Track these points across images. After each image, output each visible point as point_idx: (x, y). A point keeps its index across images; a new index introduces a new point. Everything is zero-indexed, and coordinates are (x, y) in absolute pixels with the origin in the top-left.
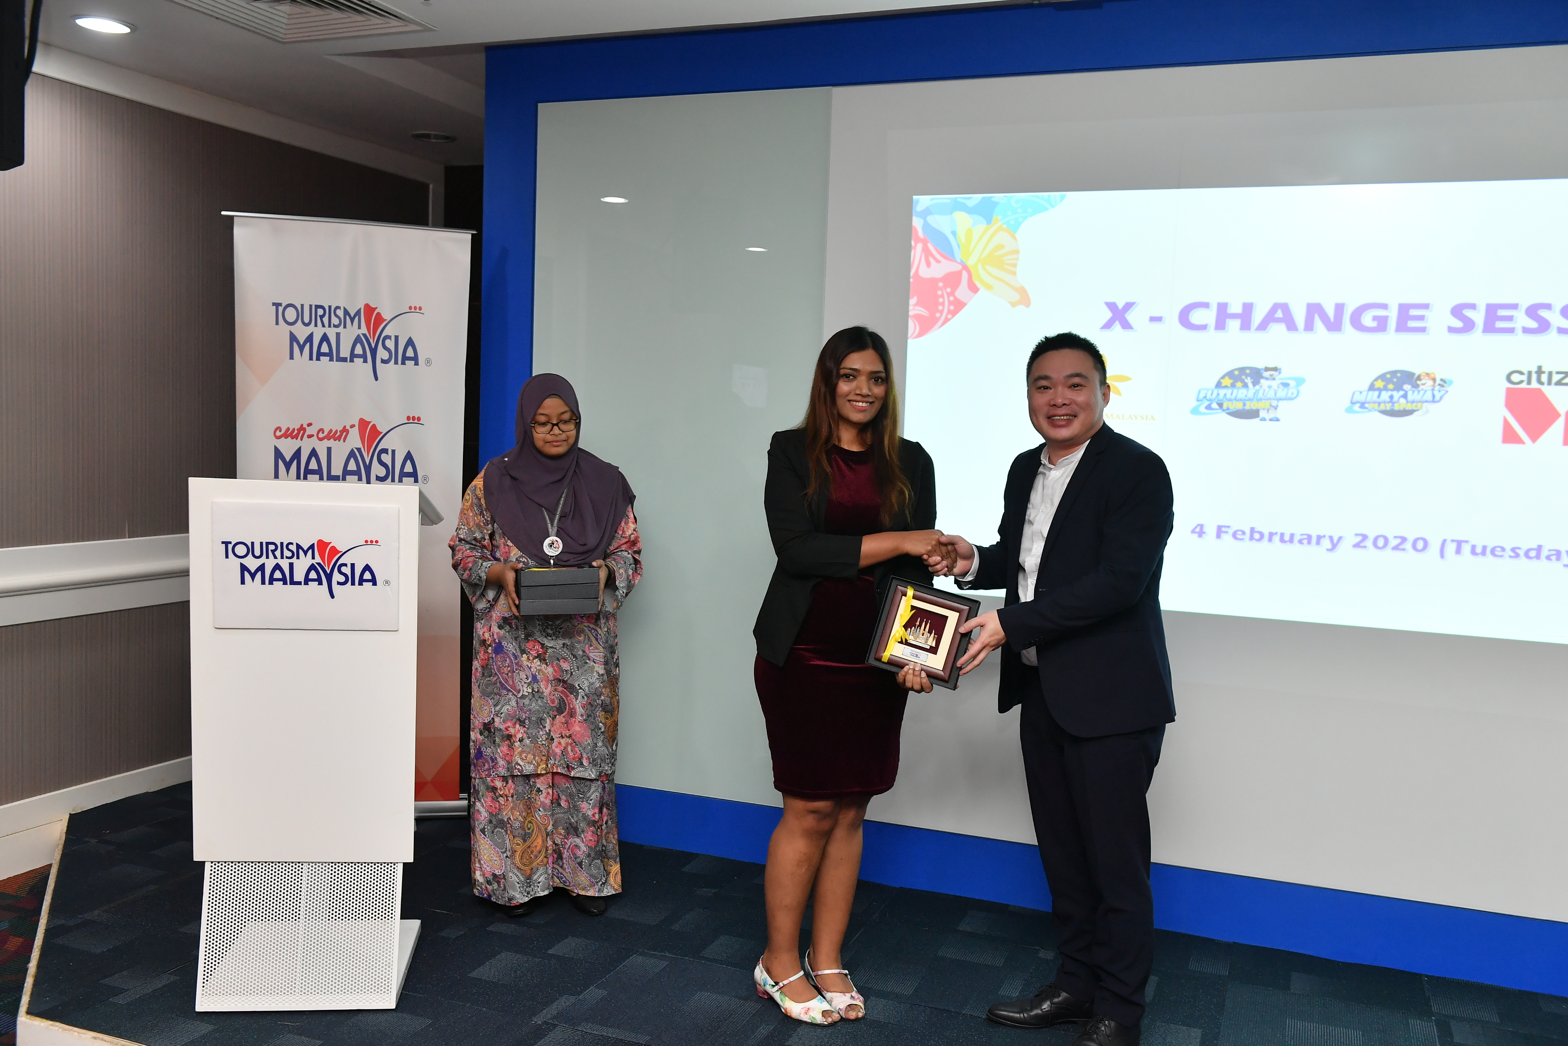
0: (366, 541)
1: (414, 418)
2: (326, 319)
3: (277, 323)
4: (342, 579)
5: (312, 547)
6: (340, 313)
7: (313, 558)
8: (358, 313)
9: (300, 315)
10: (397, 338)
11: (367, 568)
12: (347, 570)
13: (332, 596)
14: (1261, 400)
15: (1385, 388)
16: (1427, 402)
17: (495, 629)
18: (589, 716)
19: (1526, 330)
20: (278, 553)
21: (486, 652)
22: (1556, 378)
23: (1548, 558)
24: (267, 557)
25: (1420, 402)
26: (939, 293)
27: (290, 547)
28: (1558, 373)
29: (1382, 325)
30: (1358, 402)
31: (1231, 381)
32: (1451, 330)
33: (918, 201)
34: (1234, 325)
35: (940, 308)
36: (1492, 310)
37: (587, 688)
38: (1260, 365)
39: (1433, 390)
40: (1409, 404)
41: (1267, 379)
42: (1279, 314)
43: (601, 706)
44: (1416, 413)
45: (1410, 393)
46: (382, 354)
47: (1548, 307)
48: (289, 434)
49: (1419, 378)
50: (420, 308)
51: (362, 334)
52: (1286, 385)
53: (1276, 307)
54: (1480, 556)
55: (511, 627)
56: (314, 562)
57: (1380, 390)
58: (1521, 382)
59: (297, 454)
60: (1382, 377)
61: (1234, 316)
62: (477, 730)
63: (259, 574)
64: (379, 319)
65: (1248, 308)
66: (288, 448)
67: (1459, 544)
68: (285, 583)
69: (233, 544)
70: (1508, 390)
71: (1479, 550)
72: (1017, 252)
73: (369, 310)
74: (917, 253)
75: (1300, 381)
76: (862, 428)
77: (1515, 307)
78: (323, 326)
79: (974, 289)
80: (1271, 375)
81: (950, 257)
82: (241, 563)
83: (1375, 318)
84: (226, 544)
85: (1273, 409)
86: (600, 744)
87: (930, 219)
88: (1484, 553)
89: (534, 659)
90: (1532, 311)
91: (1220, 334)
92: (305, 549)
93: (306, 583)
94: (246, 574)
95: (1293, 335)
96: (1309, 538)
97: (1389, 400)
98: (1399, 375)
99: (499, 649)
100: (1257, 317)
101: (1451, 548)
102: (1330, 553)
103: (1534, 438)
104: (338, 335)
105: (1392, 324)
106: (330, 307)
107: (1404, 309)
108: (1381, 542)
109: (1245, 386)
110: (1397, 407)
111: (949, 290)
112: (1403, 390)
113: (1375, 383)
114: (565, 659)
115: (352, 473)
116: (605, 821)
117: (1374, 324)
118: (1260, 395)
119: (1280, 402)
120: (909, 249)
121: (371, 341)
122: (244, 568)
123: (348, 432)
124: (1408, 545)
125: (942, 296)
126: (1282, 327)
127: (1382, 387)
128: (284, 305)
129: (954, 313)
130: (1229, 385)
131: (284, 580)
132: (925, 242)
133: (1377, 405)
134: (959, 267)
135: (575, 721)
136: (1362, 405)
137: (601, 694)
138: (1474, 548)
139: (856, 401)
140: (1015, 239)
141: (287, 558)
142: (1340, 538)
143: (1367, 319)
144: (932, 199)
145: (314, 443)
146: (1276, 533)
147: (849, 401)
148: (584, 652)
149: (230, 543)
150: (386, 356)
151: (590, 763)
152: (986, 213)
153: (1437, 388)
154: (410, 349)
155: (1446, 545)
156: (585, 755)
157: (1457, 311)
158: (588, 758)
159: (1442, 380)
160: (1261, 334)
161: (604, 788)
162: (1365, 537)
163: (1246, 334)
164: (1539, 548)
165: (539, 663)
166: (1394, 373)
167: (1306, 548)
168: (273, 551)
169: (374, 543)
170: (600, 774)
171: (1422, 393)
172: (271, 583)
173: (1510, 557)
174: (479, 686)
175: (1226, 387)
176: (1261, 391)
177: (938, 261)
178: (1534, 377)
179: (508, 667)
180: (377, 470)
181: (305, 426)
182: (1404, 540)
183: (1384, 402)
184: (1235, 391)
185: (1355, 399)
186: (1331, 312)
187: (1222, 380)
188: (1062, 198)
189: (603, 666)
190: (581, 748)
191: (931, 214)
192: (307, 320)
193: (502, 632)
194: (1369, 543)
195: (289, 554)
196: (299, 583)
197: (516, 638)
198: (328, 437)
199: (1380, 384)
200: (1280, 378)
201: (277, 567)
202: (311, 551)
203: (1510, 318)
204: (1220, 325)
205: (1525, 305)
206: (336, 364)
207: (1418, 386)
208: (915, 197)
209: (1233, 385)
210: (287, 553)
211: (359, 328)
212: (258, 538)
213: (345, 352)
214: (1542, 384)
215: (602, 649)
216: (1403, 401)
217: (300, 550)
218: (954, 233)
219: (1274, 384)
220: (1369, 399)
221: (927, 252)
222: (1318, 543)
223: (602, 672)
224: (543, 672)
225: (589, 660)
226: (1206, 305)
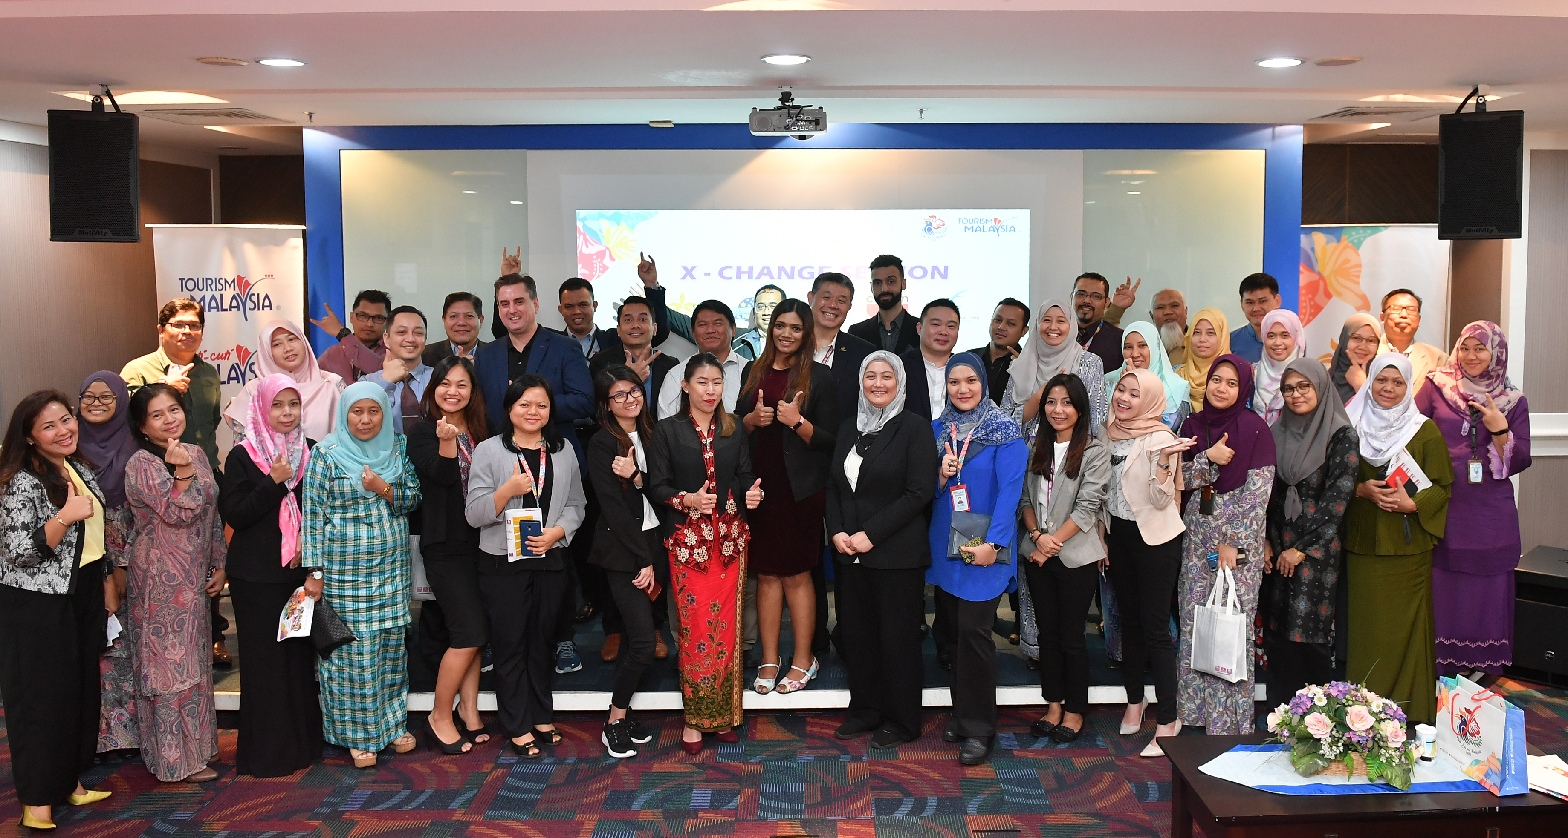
2: (213, 286)
3: (182, 290)
6: (222, 282)
8: (233, 281)
9: (196, 284)
10: (258, 294)
26: (594, 260)
33: (579, 213)
34: (745, 277)
35: (595, 269)
36: (858, 269)
42: (765, 271)
46: (249, 305)
50: (272, 276)
51: (237, 294)
53: (764, 268)
61: (745, 272)
64: (247, 284)
65: (751, 268)
72: (635, 240)
73: (240, 279)
74: (580, 240)
78: (212, 290)
79: (612, 259)
81: (598, 242)
87: (586, 222)
91: (738, 281)
100: (756, 273)
104: (222, 295)
106: (215, 278)
111: (599, 260)
115: (233, 379)
117: (808, 276)
120: (576, 238)
121: (242, 297)
123: (230, 354)
125: (596, 264)
126: (767, 277)
128: (186, 279)
129: (603, 272)
132: (584, 235)
134: (604, 248)
140: (633, 233)
143: (805, 273)
144: (587, 212)
150: (252, 306)
152: (617, 220)
154: (267, 301)
163: (750, 281)
177: (592, 245)
180: (249, 375)
186: (789, 270)
188: (658, 213)
191: (587, 220)
192: (201, 287)
198: (218, 358)
204: (738, 277)
208: (577, 211)
209: (747, 306)
211: (234, 290)
213: (226, 305)
218: (600, 230)
221: (585, 238)
226: (731, 267)
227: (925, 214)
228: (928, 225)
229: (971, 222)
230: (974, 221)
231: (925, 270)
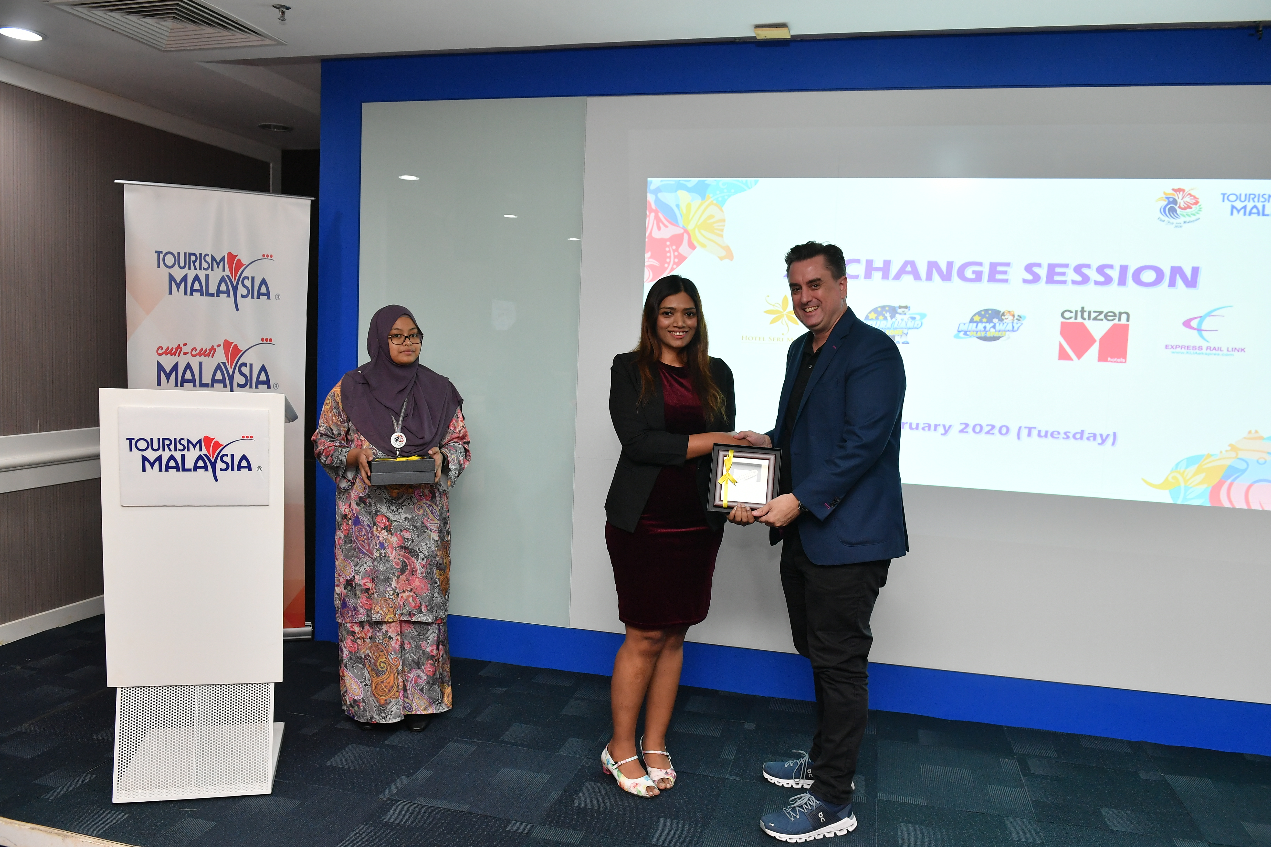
0: (243, 437)
1: (267, 340)
2: (197, 264)
3: (159, 267)
4: (224, 466)
5: (199, 442)
6: (209, 259)
7: (201, 450)
8: (223, 259)
9: (177, 260)
10: (253, 278)
11: (244, 457)
12: (228, 459)
13: (216, 480)
14: (896, 329)
15: (981, 321)
16: (1008, 331)
17: (354, 505)
18: (428, 574)
19: (1074, 282)
20: (172, 447)
21: (347, 524)
22: (1093, 315)
23: (1088, 439)
24: (164, 450)
25: (1004, 331)
26: (667, 249)
27: (182, 442)
28: (1094, 312)
29: (978, 277)
30: (962, 331)
31: (876, 315)
32: (1025, 281)
33: (651, 182)
34: (877, 275)
35: (668, 260)
36: (1052, 268)
37: (426, 552)
38: (896, 305)
39: (1013, 323)
40: (997, 333)
41: (900, 314)
42: (909, 268)
43: (436, 566)
44: (1001, 339)
45: (997, 325)
46: (241, 290)
47: (1088, 266)
48: (169, 352)
49: (1003, 314)
50: (271, 256)
51: (226, 275)
52: (913, 318)
53: (906, 263)
54: (1044, 437)
55: (365, 504)
56: (201, 453)
57: (977, 323)
58: (1071, 318)
59: (175, 367)
60: (979, 313)
61: (878, 269)
62: (342, 586)
63: (157, 464)
64: (239, 264)
65: (887, 263)
66: (168, 362)
67: (1030, 429)
68: (178, 470)
69: (136, 440)
70: (1062, 323)
71: (1043, 434)
72: (724, 221)
73: (231, 257)
74: (651, 220)
75: (923, 316)
76: (679, 351)
77: (1067, 266)
78: (196, 269)
79: (692, 247)
80: (903, 311)
81: (674, 223)
82: (142, 455)
83: (974, 272)
84: (130, 440)
85: (905, 335)
86: (436, 595)
87: (660, 195)
88: (1046, 436)
89: (381, 530)
90: (1078, 269)
91: (868, 281)
92: (194, 444)
93: (195, 470)
94: (147, 463)
95: (918, 283)
96: (929, 426)
97: (983, 329)
98: (990, 312)
99: (357, 522)
100: (894, 270)
101: (1024, 432)
102: (943, 437)
103: (1079, 357)
104: (207, 276)
105: (985, 276)
106: (201, 255)
107: (993, 266)
108: (978, 429)
109: (886, 318)
110: (989, 335)
111: (674, 247)
112: (993, 323)
113: (974, 317)
114: (407, 530)
115: (219, 381)
116: (441, 654)
117: (973, 276)
118: (896, 326)
119: (909, 330)
120: (645, 217)
121: (233, 280)
122: (144, 459)
123: (215, 350)
124: (996, 431)
125: (669, 252)
126: (910, 277)
127: (978, 320)
128: (164, 253)
129: (678, 264)
130: (874, 318)
131: (177, 468)
132: (656, 212)
133: (975, 333)
134: (682, 231)
135: (416, 578)
136: (965, 333)
137: (436, 555)
138: (1039, 432)
139: (675, 332)
140: (722, 211)
141: (180, 450)
142: (950, 426)
143: (969, 273)
144: (661, 181)
145: (189, 359)
146: (907, 423)
147: (670, 332)
148: (423, 523)
149: (133, 439)
150: (245, 292)
151: (428, 610)
152: (702, 192)
153: (1016, 321)
154: (263, 287)
155: (1021, 430)
156: (423, 604)
157: (1029, 268)
158: (426, 606)
159: (1018, 316)
160: (896, 282)
161: (439, 630)
162: (967, 425)
163: (885, 281)
164: (1082, 432)
165: (386, 533)
166: (986, 311)
167: (927, 432)
168: (168, 446)
169: (249, 438)
170: (436, 618)
171: (1005, 325)
172: (167, 470)
173: (1063, 438)
174: (342, 551)
175: (872, 319)
176: (896, 323)
177: (666, 226)
178: (1079, 314)
179: (364, 535)
180: (239, 379)
181: (181, 345)
182: (993, 427)
183: (980, 331)
184: (878, 322)
185: (960, 329)
186: (944, 268)
187: (869, 315)
188: (756, 182)
189: (437, 534)
190: (420, 599)
191: (661, 191)
192: (182, 264)
193: (359, 508)
194: (970, 429)
195: (182, 448)
196: (190, 470)
197: (370, 513)
198: (200, 354)
199: (977, 318)
200: (909, 313)
201: (172, 458)
202: (198, 445)
203: (1064, 274)
204: (868, 276)
205: (1073, 265)
206: (205, 298)
207: (1003, 320)
208: (649, 179)
210: (179, 447)
211: (224, 270)
212: (156, 435)
213: (213, 289)
214: (1084, 319)
215: (436, 521)
216: (992, 330)
217: (190, 444)
218: (678, 206)
219: (905, 317)
220: (970, 329)
221: (657, 218)
222: (935, 430)
223: (436, 538)
224: (389, 540)
225: (427, 529)
226: (858, 261)
227: (1167, 185)
228: (1169, 203)
229: (1243, 199)
230: (1248, 197)
231: (1160, 273)
